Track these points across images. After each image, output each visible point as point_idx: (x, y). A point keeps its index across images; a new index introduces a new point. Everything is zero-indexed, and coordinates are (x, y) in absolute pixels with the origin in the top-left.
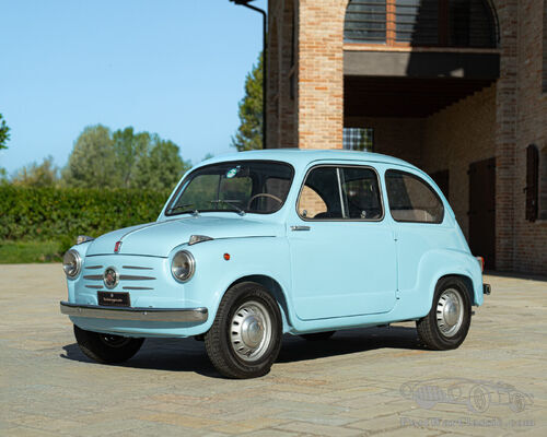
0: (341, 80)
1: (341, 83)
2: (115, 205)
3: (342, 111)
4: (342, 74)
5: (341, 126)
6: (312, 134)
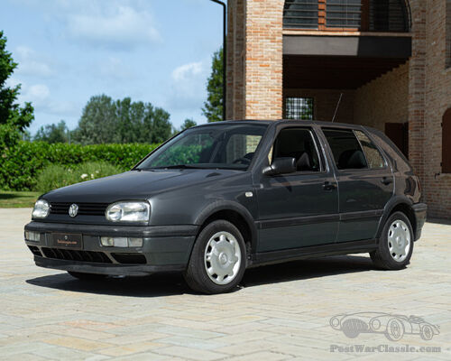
0: (281, 59)
1: (281, 61)
3: (281, 84)
4: (281, 53)
5: (280, 96)
6: (257, 103)
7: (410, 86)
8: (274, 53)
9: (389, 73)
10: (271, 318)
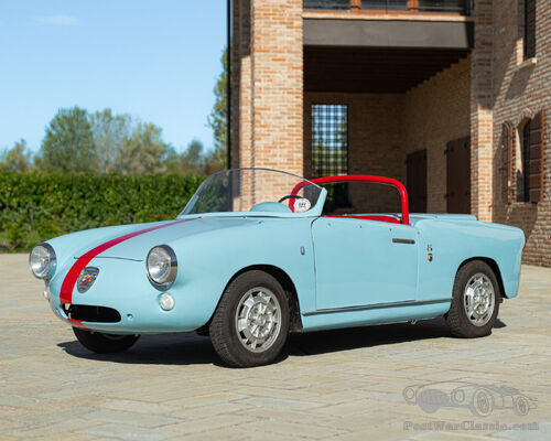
0: (300, 50)
1: (301, 54)
2: (81, 191)
3: (301, 84)
4: (301, 44)
5: (300, 101)
6: (269, 109)
7: (472, 87)
8: (291, 43)
9: (445, 70)
10: (253, 396)
